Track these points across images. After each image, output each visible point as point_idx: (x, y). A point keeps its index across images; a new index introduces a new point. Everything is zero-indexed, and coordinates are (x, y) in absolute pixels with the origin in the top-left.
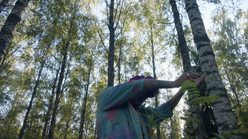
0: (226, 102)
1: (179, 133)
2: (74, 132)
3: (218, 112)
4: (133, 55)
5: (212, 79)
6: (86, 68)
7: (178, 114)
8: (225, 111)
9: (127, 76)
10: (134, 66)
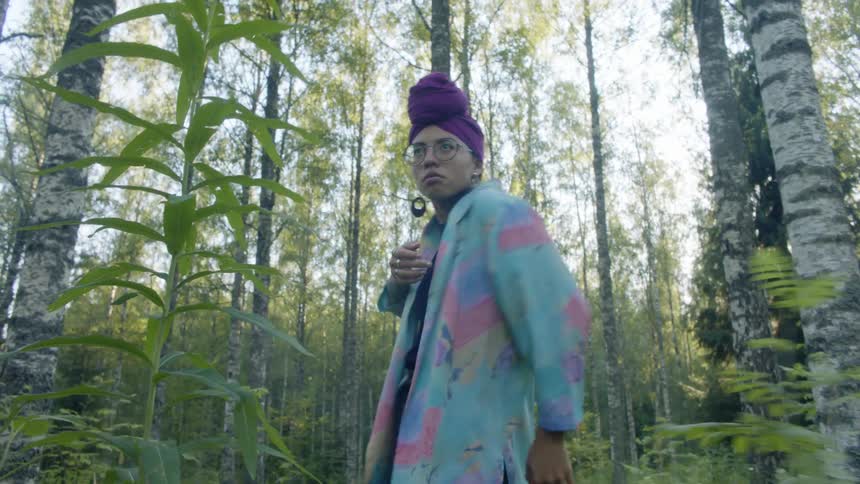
0: (833, 214)
1: (674, 289)
2: (326, 294)
3: (804, 244)
4: (513, 21)
5: (792, 138)
6: (349, 81)
7: (675, 224)
8: (828, 240)
9: (493, 99)
10: (518, 62)
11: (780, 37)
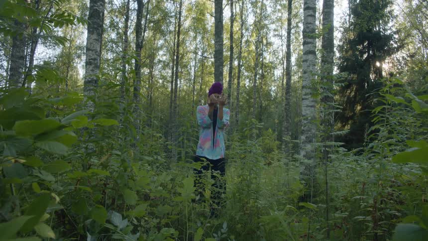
11: (308, 49)
